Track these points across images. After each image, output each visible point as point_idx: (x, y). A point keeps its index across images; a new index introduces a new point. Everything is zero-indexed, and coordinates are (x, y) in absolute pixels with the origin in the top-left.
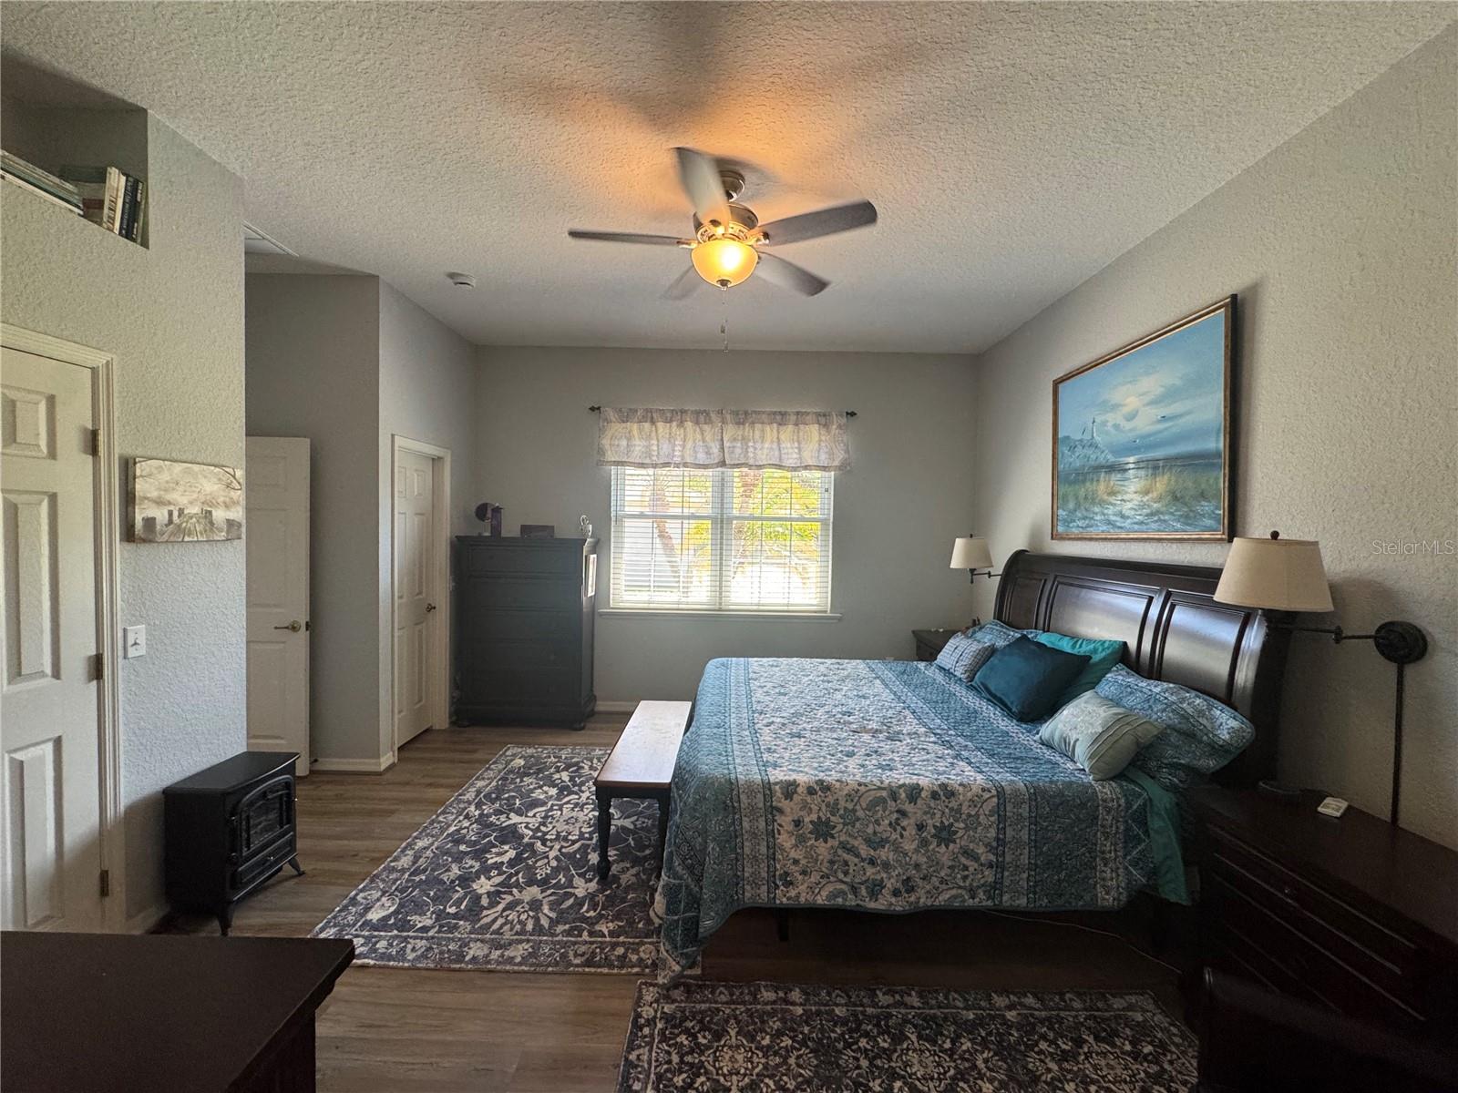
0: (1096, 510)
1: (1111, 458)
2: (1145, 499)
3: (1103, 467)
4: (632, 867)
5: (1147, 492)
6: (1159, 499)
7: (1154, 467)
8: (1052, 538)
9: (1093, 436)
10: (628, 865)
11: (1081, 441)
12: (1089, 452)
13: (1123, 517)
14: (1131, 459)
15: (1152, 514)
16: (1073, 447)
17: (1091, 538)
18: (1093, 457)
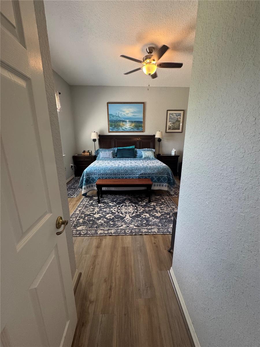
0: (120, 127)
1: (123, 120)
2: (131, 126)
3: (121, 121)
4: (145, 200)
5: (131, 125)
6: (133, 127)
7: (132, 122)
8: (109, 132)
9: (119, 115)
11: (116, 116)
12: (118, 118)
13: (126, 129)
14: (128, 120)
15: (132, 128)
16: (113, 116)
17: (119, 132)
18: (119, 119)
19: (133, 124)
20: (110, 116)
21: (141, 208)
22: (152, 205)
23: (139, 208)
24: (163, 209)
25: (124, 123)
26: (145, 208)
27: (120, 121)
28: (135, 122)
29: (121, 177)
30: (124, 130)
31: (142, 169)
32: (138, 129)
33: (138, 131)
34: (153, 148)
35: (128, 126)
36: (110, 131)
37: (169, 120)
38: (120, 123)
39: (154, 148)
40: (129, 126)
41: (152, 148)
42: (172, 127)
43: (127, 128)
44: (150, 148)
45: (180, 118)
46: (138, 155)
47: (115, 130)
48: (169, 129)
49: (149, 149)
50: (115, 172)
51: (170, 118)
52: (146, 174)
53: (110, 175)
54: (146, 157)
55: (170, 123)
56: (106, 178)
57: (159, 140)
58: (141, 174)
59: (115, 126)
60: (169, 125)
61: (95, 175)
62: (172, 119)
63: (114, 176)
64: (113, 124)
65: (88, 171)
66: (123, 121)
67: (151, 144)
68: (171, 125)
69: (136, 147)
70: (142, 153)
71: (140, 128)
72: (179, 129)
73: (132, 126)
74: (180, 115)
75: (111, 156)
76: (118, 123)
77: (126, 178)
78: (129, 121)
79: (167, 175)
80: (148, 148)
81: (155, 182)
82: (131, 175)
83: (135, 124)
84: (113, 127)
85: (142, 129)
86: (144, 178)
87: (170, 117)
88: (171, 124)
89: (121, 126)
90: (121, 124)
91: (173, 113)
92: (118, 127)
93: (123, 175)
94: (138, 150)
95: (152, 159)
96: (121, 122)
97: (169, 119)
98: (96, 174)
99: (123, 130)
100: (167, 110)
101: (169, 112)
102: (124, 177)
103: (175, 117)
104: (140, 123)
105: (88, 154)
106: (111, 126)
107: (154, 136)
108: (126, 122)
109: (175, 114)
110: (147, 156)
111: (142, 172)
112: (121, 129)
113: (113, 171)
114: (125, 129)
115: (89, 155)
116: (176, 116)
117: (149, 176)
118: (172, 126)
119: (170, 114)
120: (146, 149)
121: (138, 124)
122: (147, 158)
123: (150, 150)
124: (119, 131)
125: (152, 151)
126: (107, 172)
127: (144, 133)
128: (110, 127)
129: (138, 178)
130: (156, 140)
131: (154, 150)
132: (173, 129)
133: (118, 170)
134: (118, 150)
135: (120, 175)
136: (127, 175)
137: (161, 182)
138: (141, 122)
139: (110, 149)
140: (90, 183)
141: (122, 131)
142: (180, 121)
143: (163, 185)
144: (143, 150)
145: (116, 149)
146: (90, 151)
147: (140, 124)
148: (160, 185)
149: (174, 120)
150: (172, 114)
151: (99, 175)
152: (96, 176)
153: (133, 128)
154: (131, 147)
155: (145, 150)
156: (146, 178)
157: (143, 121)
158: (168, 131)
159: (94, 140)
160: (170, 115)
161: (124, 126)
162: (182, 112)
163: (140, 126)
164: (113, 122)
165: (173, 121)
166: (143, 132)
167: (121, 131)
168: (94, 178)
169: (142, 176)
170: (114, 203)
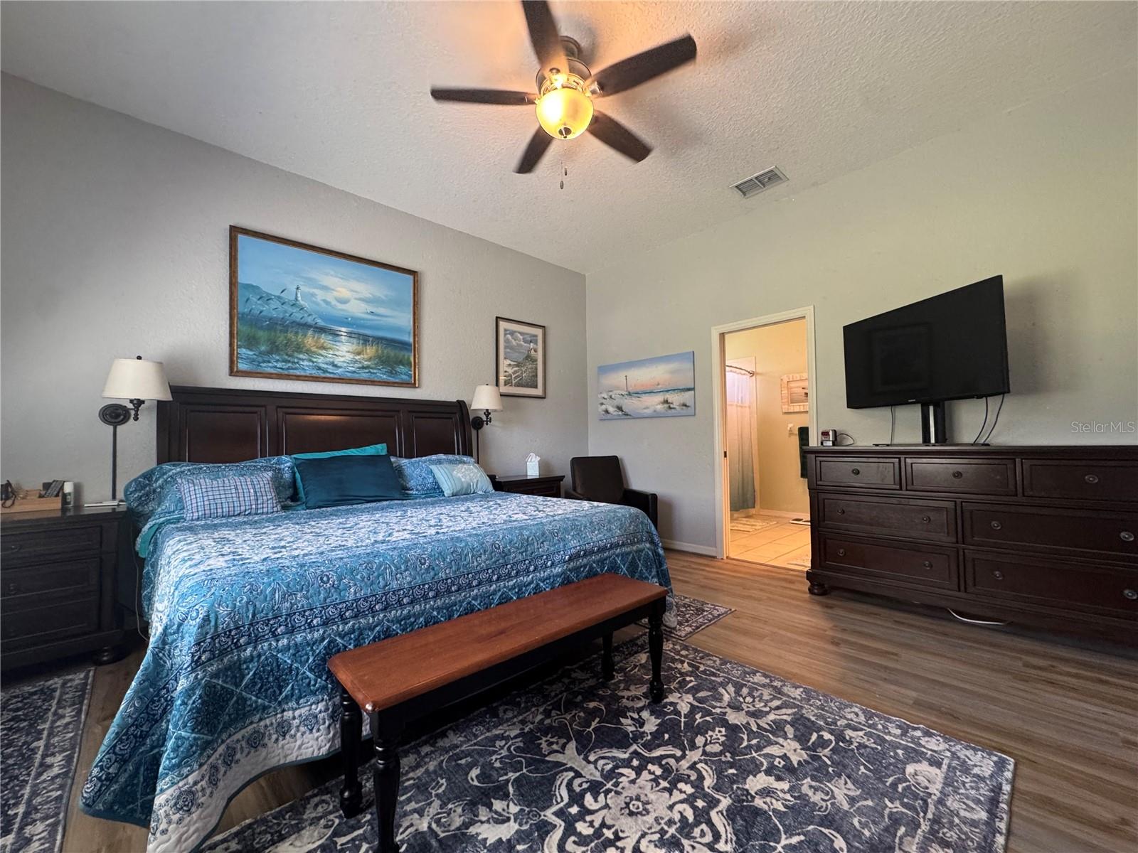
0: (301, 356)
1: (321, 323)
2: (357, 357)
3: (311, 326)
4: (623, 697)
5: (359, 354)
6: (370, 359)
7: (365, 340)
8: (232, 374)
9: (296, 299)
10: (624, 700)
11: (279, 297)
12: (290, 310)
13: (335, 366)
14: (343, 329)
15: (363, 368)
16: (266, 298)
17: (298, 378)
18: (297, 316)
19: (370, 351)
20: (241, 295)
21: (679, 753)
22: (684, 708)
23: (672, 761)
24: (748, 707)
25: (324, 339)
26: (693, 747)
27: (306, 326)
28: (379, 340)
29: (475, 598)
30: (325, 371)
31: (566, 531)
32: (391, 373)
33: (392, 379)
34: (465, 454)
35: (344, 353)
36: (242, 366)
37: (505, 353)
38: (305, 335)
39: (469, 453)
40: (350, 357)
41: (459, 454)
42: (515, 378)
43: (338, 361)
44: (453, 453)
45: (536, 351)
46: (412, 484)
47: (275, 364)
48: (506, 383)
49: (450, 457)
50: (442, 575)
51: (508, 346)
52: (591, 552)
53: (411, 603)
54: (459, 488)
55: (508, 362)
56: (388, 634)
57: (478, 422)
58: (570, 559)
59: (274, 348)
60: (506, 369)
61: (291, 631)
62: (512, 348)
63: (439, 603)
64: (262, 334)
66: (322, 330)
67: (457, 438)
68: (510, 371)
69: (391, 452)
70: (429, 472)
71: (402, 369)
72: (536, 387)
73: (366, 356)
74: (533, 339)
75: (269, 499)
76: (290, 335)
77: (505, 600)
78: (350, 335)
79: (649, 541)
80: (445, 453)
82: (528, 572)
83: (377, 351)
84: (263, 348)
85: (410, 376)
86: (586, 577)
87: (507, 341)
88: (510, 365)
89: (308, 352)
90: (310, 340)
91: (515, 332)
92: (290, 352)
93: (490, 581)
94: (404, 461)
95: (485, 496)
96: (310, 333)
97: (506, 347)
99: (319, 368)
101: (502, 325)
102: (495, 592)
103: (521, 346)
104: (401, 349)
105: (54, 503)
106: (251, 342)
107: (463, 404)
108: (335, 334)
109: (522, 334)
110: (465, 485)
111: (574, 544)
112: (306, 365)
113: (427, 570)
114: (330, 368)
116: (525, 341)
118: (514, 373)
119: (505, 330)
120: (442, 456)
121: (392, 353)
122: (463, 494)
124: (297, 372)
126: (395, 585)
127: (418, 390)
128: (243, 351)
129: (562, 584)
131: (470, 460)
132: (518, 385)
133: (459, 557)
134: (299, 465)
135: (470, 586)
136: (509, 576)
138: (404, 345)
139: (248, 463)
140: (242, 714)
141: (315, 373)
142: (536, 360)
144: (434, 463)
145: (286, 462)
146: (68, 488)
147: (402, 353)
149: (520, 352)
150: (512, 333)
151: (326, 623)
152: (299, 638)
153: (367, 367)
154: (370, 450)
155: (440, 462)
156: (592, 574)
157: (411, 340)
158: (503, 389)
159: (115, 415)
160: (505, 335)
161: (323, 352)
162: (539, 332)
163: (401, 363)
164: (261, 328)
165: (515, 355)
166: (413, 386)
167: (308, 373)
168: (286, 658)
169: (576, 569)
170: (498, 805)
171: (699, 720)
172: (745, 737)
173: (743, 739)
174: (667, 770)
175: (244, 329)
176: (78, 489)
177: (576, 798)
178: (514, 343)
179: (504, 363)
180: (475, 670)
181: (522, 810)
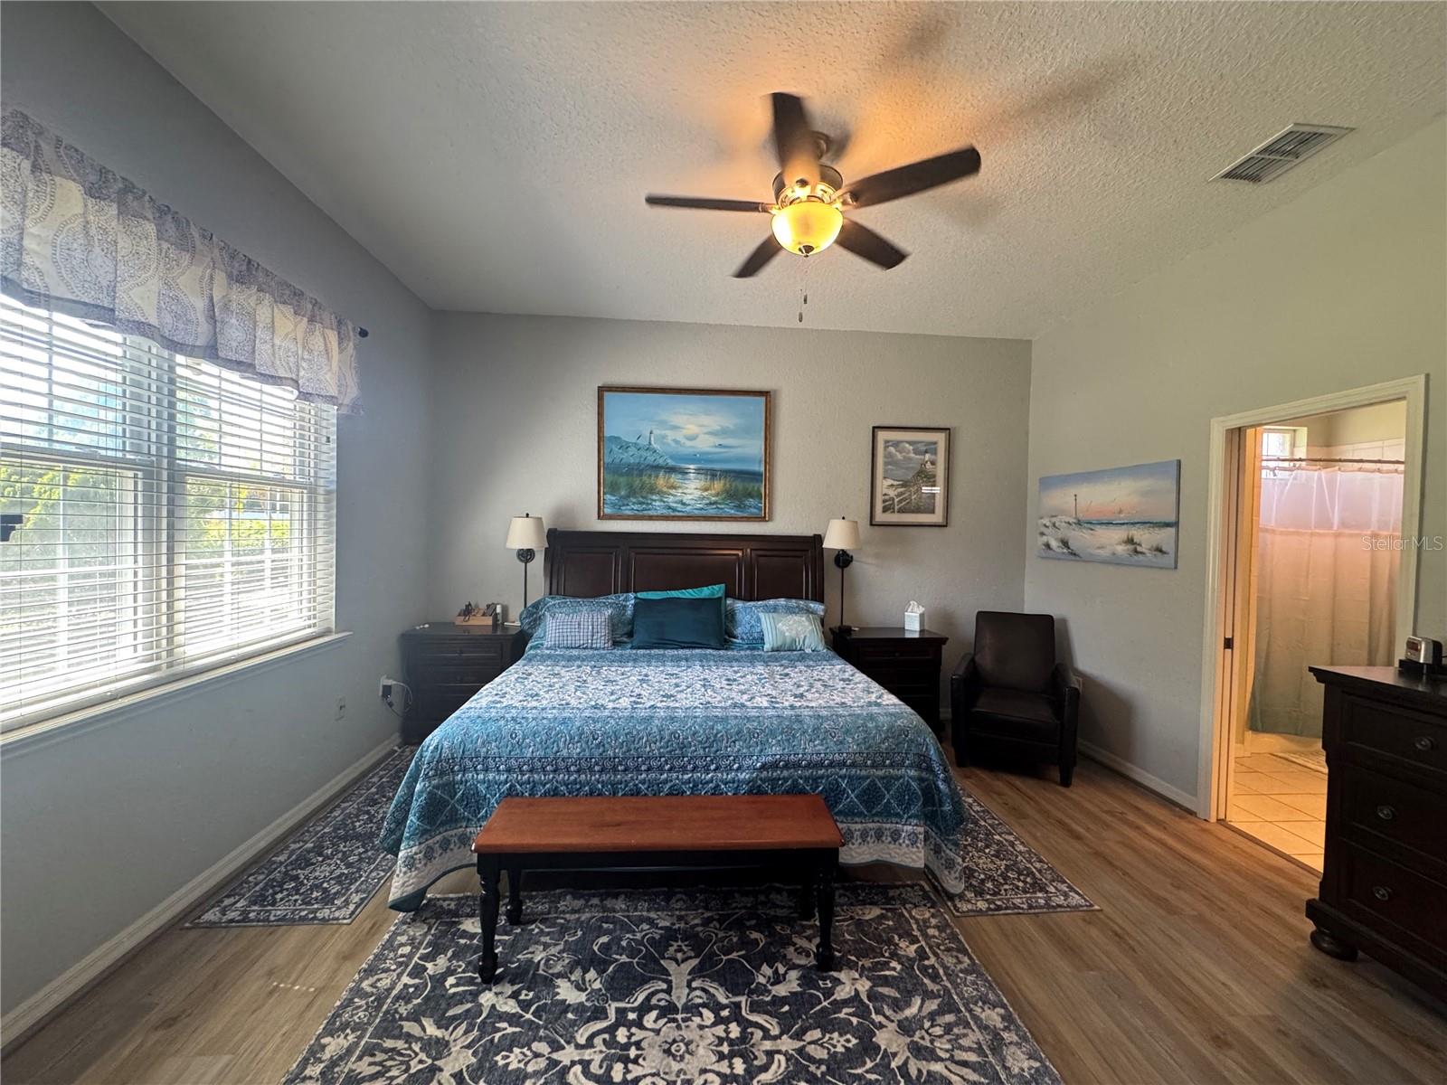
0: (654, 497)
1: (671, 463)
2: (705, 494)
3: (662, 467)
4: (794, 944)
5: (706, 490)
6: (717, 495)
7: (713, 474)
8: (599, 517)
9: (650, 443)
10: (792, 949)
11: (635, 444)
12: (645, 454)
13: (684, 504)
14: (692, 466)
15: (711, 504)
16: (625, 446)
17: (651, 518)
18: (651, 459)
19: (718, 485)
20: (607, 446)
21: (775, 1031)
22: (842, 993)
23: (759, 1034)
24: (923, 1038)
25: (674, 478)
26: (798, 1036)
27: (657, 468)
28: (726, 473)
29: (643, 782)
30: (674, 510)
31: (772, 733)
32: (738, 507)
33: (740, 514)
34: (815, 599)
35: (692, 491)
36: (608, 511)
37: (886, 471)
38: (657, 477)
39: (819, 598)
40: (698, 493)
41: (807, 598)
42: (900, 502)
43: (686, 499)
44: (801, 598)
45: (933, 463)
46: (739, 631)
47: (632, 507)
48: (885, 510)
49: (793, 602)
50: (610, 753)
51: (890, 460)
52: (797, 765)
53: (578, 771)
54: (779, 643)
55: (890, 482)
56: (555, 793)
57: (843, 559)
58: (763, 767)
59: (632, 492)
60: (885, 491)
61: (486, 770)
62: (896, 464)
63: (604, 777)
64: (622, 480)
65: (446, 744)
66: (672, 470)
67: (806, 578)
68: (892, 493)
69: (729, 593)
70: (759, 620)
71: (751, 501)
72: (933, 512)
73: (713, 492)
74: (931, 448)
75: (602, 639)
76: (645, 478)
77: (676, 792)
78: (698, 471)
79: (919, 767)
80: (789, 597)
81: (850, 813)
82: (707, 771)
83: (725, 484)
84: (623, 493)
85: (760, 509)
86: (787, 792)
87: (888, 456)
88: (892, 485)
89: (660, 493)
90: (661, 481)
91: (902, 442)
92: (644, 494)
93: (661, 769)
94: (739, 605)
95: (816, 657)
96: (661, 474)
97: (886, 464)
98: (492, 764)
99: (670, 508)
100: (874, 428)
101: (882, 436)
102: (666, 781)
103: (910, 459)
104: (752, 480)
105: (489, 621)
106: (613, 488)
107: (818, 539)
108: (684, 472)
109: (910, 443)
110: (788, 641)
111: (774, 751)
112: (658, 506)
113: (598, 746)
114: (679, 507)
115: (490, 632)
116: (916, 452)
117: (816, 780)
118: (898, 496)
119: (886, 442)
120: (782, 601)
121: (739, 485)
122: (789, 653)
123: (800, 610)
124: (651, 513)
125: (809, 611)
126: (565, 753)
127: (770, 524)
128: (608, 497)
129: (750, 792)
130: (829, 562)
131: (818, 608)
132: (901, 511)
133: (632, 738)
134: (640, 604)
135: (637, 769)
136: (684, 770)
137: (888, 813)
138: (755, 476)
139: (602, 600)
140: (454, 819)
141: (665, 512)
142: (934, 476)
143: (895, 836)
144: (768, 610)
145: (630, 600)
146: (499, 609)
147: (752, 485)
148: (879, 835)
149: (907, 469)
150: (896, 444)
151: (509, 770)
152: (491, 776)
153: (715, 503)
154: (705, 592)
155: (775, 609)
156: (795, 790)
157: (763, 469)
158: (880, 517)
159: (526, 555)
160: (886, 447)
161: (673, 491)
162: (940, 438)
163: (750, 495)
164: (622, 475)
165: (900, 473)
166: (763, 519)
167: (659, 513)
168: (482, 788)
169: (773, 781)
170: (592, 974)
171: (842, 1015)
172: (869, 1065)
173: (864, 1063)
174: (744, 1038)
175: (610, 478)
176: (505, 609)
177: (644, 1009)
178: (899, 456)
179: (883, 486)
180: (560, 850)
181: (600, 990)
